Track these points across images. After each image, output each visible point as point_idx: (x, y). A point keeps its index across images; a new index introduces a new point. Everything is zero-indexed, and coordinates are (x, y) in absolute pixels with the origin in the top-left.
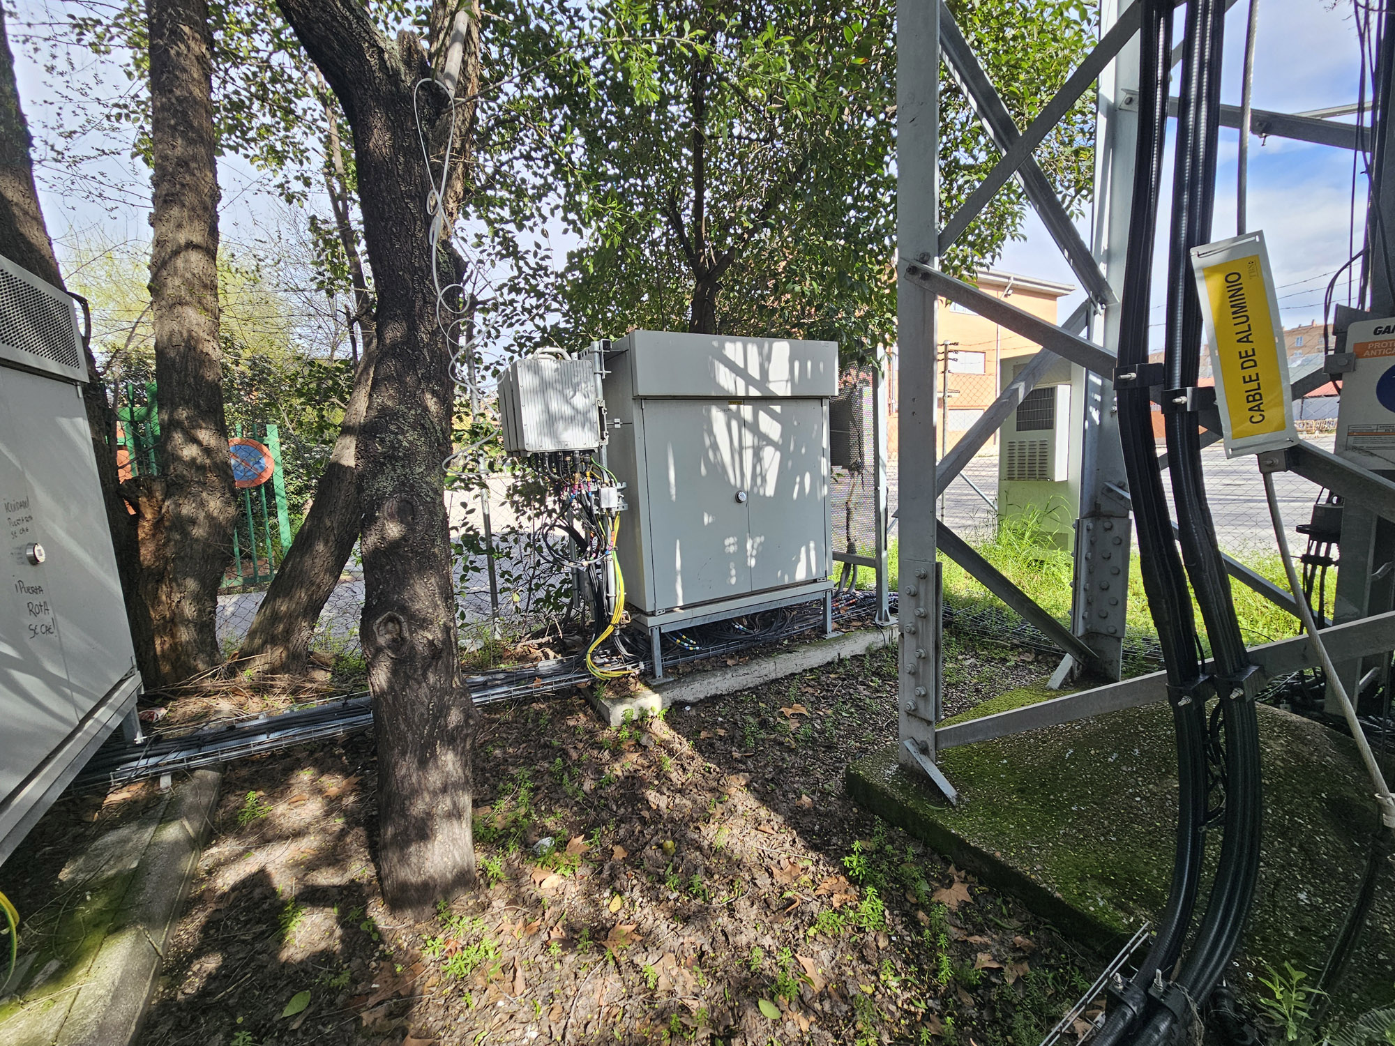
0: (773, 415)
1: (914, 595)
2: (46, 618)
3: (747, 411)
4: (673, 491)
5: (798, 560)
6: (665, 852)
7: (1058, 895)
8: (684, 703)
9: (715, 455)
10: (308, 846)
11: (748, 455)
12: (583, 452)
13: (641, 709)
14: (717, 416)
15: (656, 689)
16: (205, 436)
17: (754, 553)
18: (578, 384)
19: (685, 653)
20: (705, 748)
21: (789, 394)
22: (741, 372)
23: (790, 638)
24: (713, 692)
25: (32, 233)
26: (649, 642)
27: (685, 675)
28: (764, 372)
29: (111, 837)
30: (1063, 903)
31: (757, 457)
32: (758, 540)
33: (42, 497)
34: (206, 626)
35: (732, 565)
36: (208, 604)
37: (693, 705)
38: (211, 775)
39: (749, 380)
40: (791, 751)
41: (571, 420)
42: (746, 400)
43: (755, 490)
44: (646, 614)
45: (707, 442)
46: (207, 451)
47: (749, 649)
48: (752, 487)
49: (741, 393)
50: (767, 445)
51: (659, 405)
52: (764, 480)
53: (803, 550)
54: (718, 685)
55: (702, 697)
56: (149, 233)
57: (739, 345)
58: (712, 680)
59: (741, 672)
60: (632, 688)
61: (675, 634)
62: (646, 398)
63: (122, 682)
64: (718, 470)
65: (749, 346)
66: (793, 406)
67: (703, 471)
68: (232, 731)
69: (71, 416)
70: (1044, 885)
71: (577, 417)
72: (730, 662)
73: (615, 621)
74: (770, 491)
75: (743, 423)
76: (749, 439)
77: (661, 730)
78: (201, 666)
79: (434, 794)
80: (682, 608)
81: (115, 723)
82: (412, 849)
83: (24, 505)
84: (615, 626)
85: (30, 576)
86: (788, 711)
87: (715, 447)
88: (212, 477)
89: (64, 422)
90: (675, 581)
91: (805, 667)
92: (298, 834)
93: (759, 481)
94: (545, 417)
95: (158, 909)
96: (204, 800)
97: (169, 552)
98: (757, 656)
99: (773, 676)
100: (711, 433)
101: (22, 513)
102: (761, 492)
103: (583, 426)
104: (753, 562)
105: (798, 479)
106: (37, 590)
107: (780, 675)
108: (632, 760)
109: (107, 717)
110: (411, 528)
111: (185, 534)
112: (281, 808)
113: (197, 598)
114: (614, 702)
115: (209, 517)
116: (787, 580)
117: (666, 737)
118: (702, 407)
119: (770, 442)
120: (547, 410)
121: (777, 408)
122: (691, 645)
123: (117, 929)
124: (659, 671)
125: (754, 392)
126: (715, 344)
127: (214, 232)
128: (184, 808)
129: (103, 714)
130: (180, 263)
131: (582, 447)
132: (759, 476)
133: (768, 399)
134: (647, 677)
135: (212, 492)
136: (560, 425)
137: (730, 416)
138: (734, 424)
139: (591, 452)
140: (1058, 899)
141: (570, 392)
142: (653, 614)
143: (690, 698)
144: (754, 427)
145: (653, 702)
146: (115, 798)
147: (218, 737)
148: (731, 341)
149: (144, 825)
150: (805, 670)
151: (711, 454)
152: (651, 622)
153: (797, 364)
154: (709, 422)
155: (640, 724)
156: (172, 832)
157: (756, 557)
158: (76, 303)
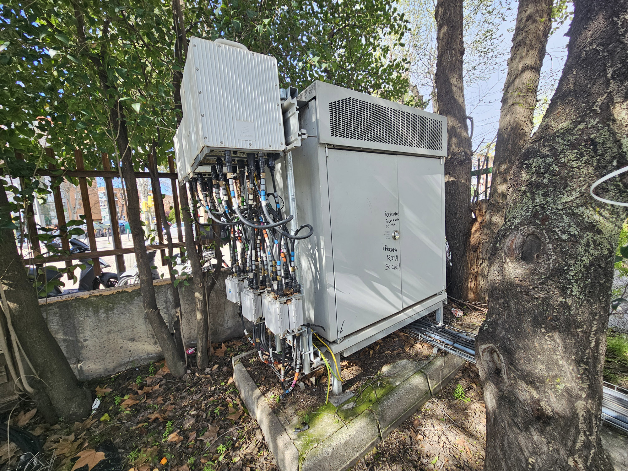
2: (395, 262)
33: (407, 211)
38: (457, 360)
63: (433, 296)
83: (395, 214)
85: (392, 244)
96: (446, 371)
101: (394, 217)
106: (394, 250)
109: (421, 310)
129: (418, 308)
146: (418, 346)
147: (464, 342)
149: (414, 366)
158: (468, 121)
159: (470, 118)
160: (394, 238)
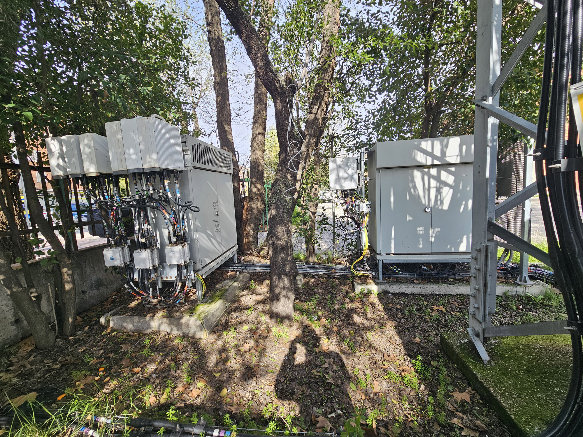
0: (450, 172)
1: (476, 259)
2: (218, 228)
3: (434, 171)
4: (392, 205)
5: (461, 241)
6: (350, 334)
7: (512, 416)
8: (389, 293)
9: (415, 191)
10: (260, 298)
11: (433, 192)
12: (351, 190)
13: (368, 289)
14: (417, 174)
15: (377, 284)
16: (258, 185)
17: (434, 235)
18: (350, 165)
19: (395, 273)
20: (387, 309)
21: (458, 162)
22: (430, 154)
23: (455, 279)
24: (403, 291)
25: (229, 137)
26: (377, 265)
27: (393, 282)
28: (443, 153)
29: (226, 282)
30: (513, 420)
31: (439, 191)
32: (437, 230)
33: (221, 201)
34: (255, 238)
35: (421, 239)
36: (256, 231)
37: (392, 294)
38: (248, 275)
39: (434, 157)
40: (425, 322)
41: (346, 178)
42: (432, 166)
43: (437, 207)
44: (378, 254)
45: (411, 185)
46: (258, 190)
47: (429, 278)
48: (435, 206)
49: (429, 163)
50: (445, 186)
51: (388, 171)
52: (442, 202)
53: (465, 237)
54: (406, 289)
55: (397, 292)
56: (251, 131)
57: (429, 142)
58: (403, 286)
59: (419, 286)
60: (368, 281)
61: (391, 264)
62: (382, 169)
63: (233, 247)
64: (416, 198)
65: (435, 142)
66: (463, 167)
67: (408, 198)
68: (253, 265)
69: (228, 182)
70: (508, 410)
71: (350, 178)
72: (415, 282)
73: (364, 254)
74: (446, 207)
75: (432, 177)
76: (434, 183)
77: (374, 298)
78: (253, 248)
79: (281, 289)
80: (394, 254)
81: (231, 256)
82: (275, 302)
83: (217, 202)
84: (364, 256)
85: (217, 218)
86: (435, 308)
87: (415, 187)
88: (259, 197)
89: (227, 183)
90: (390, 243)
91: (458, 293)
92: (259, 294)
93: (439, 202)
94: (336, 177)
95: (229, 299)
96: (245, 280)
97: (249, 216)
98: (432, 282)
99: (437, 292)
100: (413, 181)
101: (216, 204)
102: (440, 207)
103: (351, 181)
104: (433, 240)
105: (464, 203)
106: (217, 222)
107: (441, 293)
108: (357, 305)
109: (229, 254)
110: (278, 212)
111: (252, 212)
112: (259, 287)
113: (253, 230)
114: (358, 284)
115: (257, 208)
116: (453, 250)
117: (375, 302)
118: (410, 171)
119: (446, 184)
120: (338, 175)
121: (453, 169)
122: (398, 270)
123: (220, 299)
124: (381, 277)
125: (436, 162)
126: (416, 143)
127: (265, 128)
128: (239, 280)
129: (228, 253)
130: (256, 139)
131: (351, 188)
132: (439, 199)
133: (445, 165)
134: (375, 279)
135: (258, 201)
136: (343, 181)
137: (423, 174)
138: (426, 178)
139: (354, 190)
140: (511, 418)
141: (346, 168)
142: (380, 254)
143: (391, 291)
144: (438, 178)
145: (374, 288)
146: (229, 274)
147: (250, 266)
148: (425, 141)
149: (231, 281)
150: (457, 294)
151: (412, 190)
152: (378, 257)
153: (464, 148)
154: (413, 177)
155: (367, 294)
156: (236, 284)
157: (435, 237)
158: (236, 153)
159: (237, 152)
160: (217, 215)
